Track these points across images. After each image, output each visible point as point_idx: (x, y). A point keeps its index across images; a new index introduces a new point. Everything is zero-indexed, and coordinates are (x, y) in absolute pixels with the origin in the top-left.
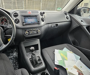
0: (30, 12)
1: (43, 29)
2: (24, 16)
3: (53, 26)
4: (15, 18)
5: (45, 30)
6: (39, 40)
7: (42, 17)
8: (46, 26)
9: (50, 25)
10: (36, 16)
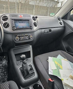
0: (21, 16)
1: (36, 34)
2: (14, 20)
3: (46, 31)
4: (4, 22)
5: (38, 36)
6: (31, 46)
7: (35, 21)
8: (39, 31)
9: (43, 30)
10: (28, 20)
